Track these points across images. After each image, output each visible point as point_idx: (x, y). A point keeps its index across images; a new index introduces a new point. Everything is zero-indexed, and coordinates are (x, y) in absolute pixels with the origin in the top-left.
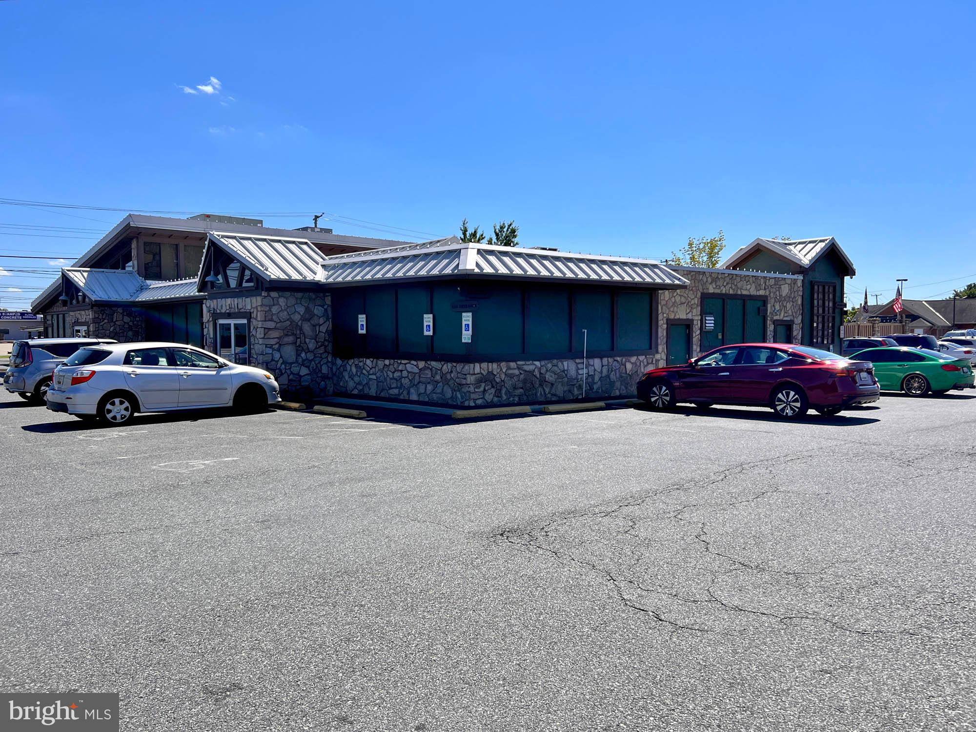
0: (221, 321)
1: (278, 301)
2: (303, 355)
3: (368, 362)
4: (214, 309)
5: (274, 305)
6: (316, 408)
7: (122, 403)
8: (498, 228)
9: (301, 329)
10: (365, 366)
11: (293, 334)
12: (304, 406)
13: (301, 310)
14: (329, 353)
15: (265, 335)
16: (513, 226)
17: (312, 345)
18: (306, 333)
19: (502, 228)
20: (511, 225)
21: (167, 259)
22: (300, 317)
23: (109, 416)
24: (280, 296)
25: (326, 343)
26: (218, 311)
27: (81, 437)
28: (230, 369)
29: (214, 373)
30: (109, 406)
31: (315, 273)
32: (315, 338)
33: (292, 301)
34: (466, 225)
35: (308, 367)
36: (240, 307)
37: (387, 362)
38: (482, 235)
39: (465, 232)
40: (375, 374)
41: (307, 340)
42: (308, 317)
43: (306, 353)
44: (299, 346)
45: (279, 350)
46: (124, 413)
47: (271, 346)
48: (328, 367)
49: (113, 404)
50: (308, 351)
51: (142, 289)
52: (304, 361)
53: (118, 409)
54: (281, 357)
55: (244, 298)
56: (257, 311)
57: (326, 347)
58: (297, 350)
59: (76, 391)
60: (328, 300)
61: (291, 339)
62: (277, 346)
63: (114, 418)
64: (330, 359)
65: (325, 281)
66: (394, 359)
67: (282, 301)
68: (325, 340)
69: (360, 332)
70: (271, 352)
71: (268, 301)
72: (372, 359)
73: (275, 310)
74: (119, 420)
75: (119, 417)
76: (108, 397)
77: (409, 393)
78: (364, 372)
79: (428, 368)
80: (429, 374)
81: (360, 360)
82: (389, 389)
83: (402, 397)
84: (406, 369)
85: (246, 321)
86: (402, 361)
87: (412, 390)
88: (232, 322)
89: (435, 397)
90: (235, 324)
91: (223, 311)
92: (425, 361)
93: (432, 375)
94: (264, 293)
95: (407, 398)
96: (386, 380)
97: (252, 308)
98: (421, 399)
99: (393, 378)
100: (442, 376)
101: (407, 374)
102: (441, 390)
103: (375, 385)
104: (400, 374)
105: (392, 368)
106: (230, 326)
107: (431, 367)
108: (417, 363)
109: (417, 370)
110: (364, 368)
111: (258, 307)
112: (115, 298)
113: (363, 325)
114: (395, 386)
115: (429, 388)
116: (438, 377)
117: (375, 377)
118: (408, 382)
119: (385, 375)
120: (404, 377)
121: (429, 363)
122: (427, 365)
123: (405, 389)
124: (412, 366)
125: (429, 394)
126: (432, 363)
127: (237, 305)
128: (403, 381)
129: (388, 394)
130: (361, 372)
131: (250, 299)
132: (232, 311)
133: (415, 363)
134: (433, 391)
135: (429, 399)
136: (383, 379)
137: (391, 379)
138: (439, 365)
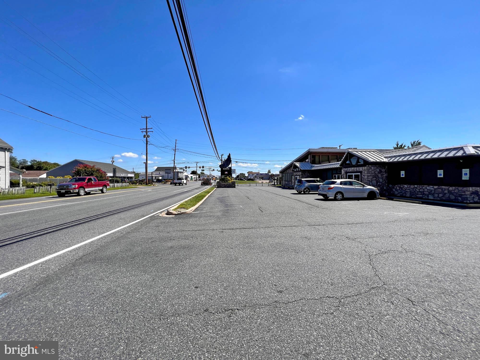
0: (348, 174)
1: (371, 168)
2: (378, 183)
3: (405, 186)
4: (346, 171)
5: (370, 169)
6: (394, 199)
7: (340, 195)
8: (412, 142)
9: (378, 176)
10: (404, 187)
11: (375, 177)
12: (387, 199)
13: (378, 170)
14: (386, 183)
15: (367, 177)
16: (419, 141)
17: (381, 180)
18: (379, 177)
19: (414, 142)
20: (418, 141)
21: (317, 159)
22: (377, 172)
23: (337, 198)
24: (372, 167)
25: (385, 180)
26: (348, 171)
27: (336, 203)
28: (366, 187)
29: (362, 188)
30: (337, 196)
31: (383, 159)
32: (382, 178)
33: (375, 168)
34: (398, 143)
35: (380, 187)
36: (357, 170)
37: (416, 186)
38: (405, 145)
39: (397, 145)
40: (409, 190)
41: (380, 179)
42: (380, 172)
43: (379, 183)
44: (377, 181)
45: (371, 182)
46: (340, 197)
47: (369, 181)
48: (386, 187)
49: (338, 195)
50: (380, 182)
51: (312, 167)
52: (378, 185)
53: (339, 196)
54: (372, 184)
55: (359, 167)
56: (365, 171)
57: (385, 181)
58: (377, 182)
59: (329, 191)
60: (386, 167)
61: (375, 179)
62: (371, 181)
63: (338, 198)
64: (387, 185)
65: (388, 161)
66: (420, 185)
67: (372, 168)
68: (385, 179)
69: (401, 176)
70: (369, 182)
71: (368, 168)
72: (407, 185)
73: (370, 170)
74: (339, 199)
75: (339, 198)
76: (337, 193)
77: (428, 196)
78: (403, 189)
79: (440, 188)
80: (440, 190)
81: (401, 185)
82: (417, 195)
83: (424, 198)
84: (426, 188)
85: (360, 174)
86: (425, 186)
87: (430, 196)
88: (353, 174)
89: (444, 198)
90: (354, 175)
91: (350, 171)
92: (438, 186)
93: (442, 191)
94: (367, 166)
95: (427, 198)
96: (415, 192)
97: (362, 170)
98: (435, 199)
99: (419, 191)
100: (450, 192)
101: (427, 190)
102: (448, 196)
103: (409, 193)
104: (423, 190)
105: (417, 187)
106: (352, 175)
107: (441, 188)
108: (433, 187)
109: (433, 189)
110: (403, 188)
111: (365, 170)
112: (306, 169)
113: (403, 174)
114: (420, 194)
115: (441, 195)
116: (446, 192)
117: (409, 191)
118: (427, 193)
119: (415, 190)
120: (425, 191)
121: (441, 187)
122: (439, 187)
123: (426, 195)
124: (431, 188)
125: (441, 197)
126: (443, 187)
127: (356, 169)
128: (425, 192)
129: (416, 196)
130: (402, 189)
131: (362, 168)
132: (354, 171)
133: (432, 187)
134: (442, 197)
135: (441, 199)
136: (413, 191)
137: (418, 191)
138: (447, 187)
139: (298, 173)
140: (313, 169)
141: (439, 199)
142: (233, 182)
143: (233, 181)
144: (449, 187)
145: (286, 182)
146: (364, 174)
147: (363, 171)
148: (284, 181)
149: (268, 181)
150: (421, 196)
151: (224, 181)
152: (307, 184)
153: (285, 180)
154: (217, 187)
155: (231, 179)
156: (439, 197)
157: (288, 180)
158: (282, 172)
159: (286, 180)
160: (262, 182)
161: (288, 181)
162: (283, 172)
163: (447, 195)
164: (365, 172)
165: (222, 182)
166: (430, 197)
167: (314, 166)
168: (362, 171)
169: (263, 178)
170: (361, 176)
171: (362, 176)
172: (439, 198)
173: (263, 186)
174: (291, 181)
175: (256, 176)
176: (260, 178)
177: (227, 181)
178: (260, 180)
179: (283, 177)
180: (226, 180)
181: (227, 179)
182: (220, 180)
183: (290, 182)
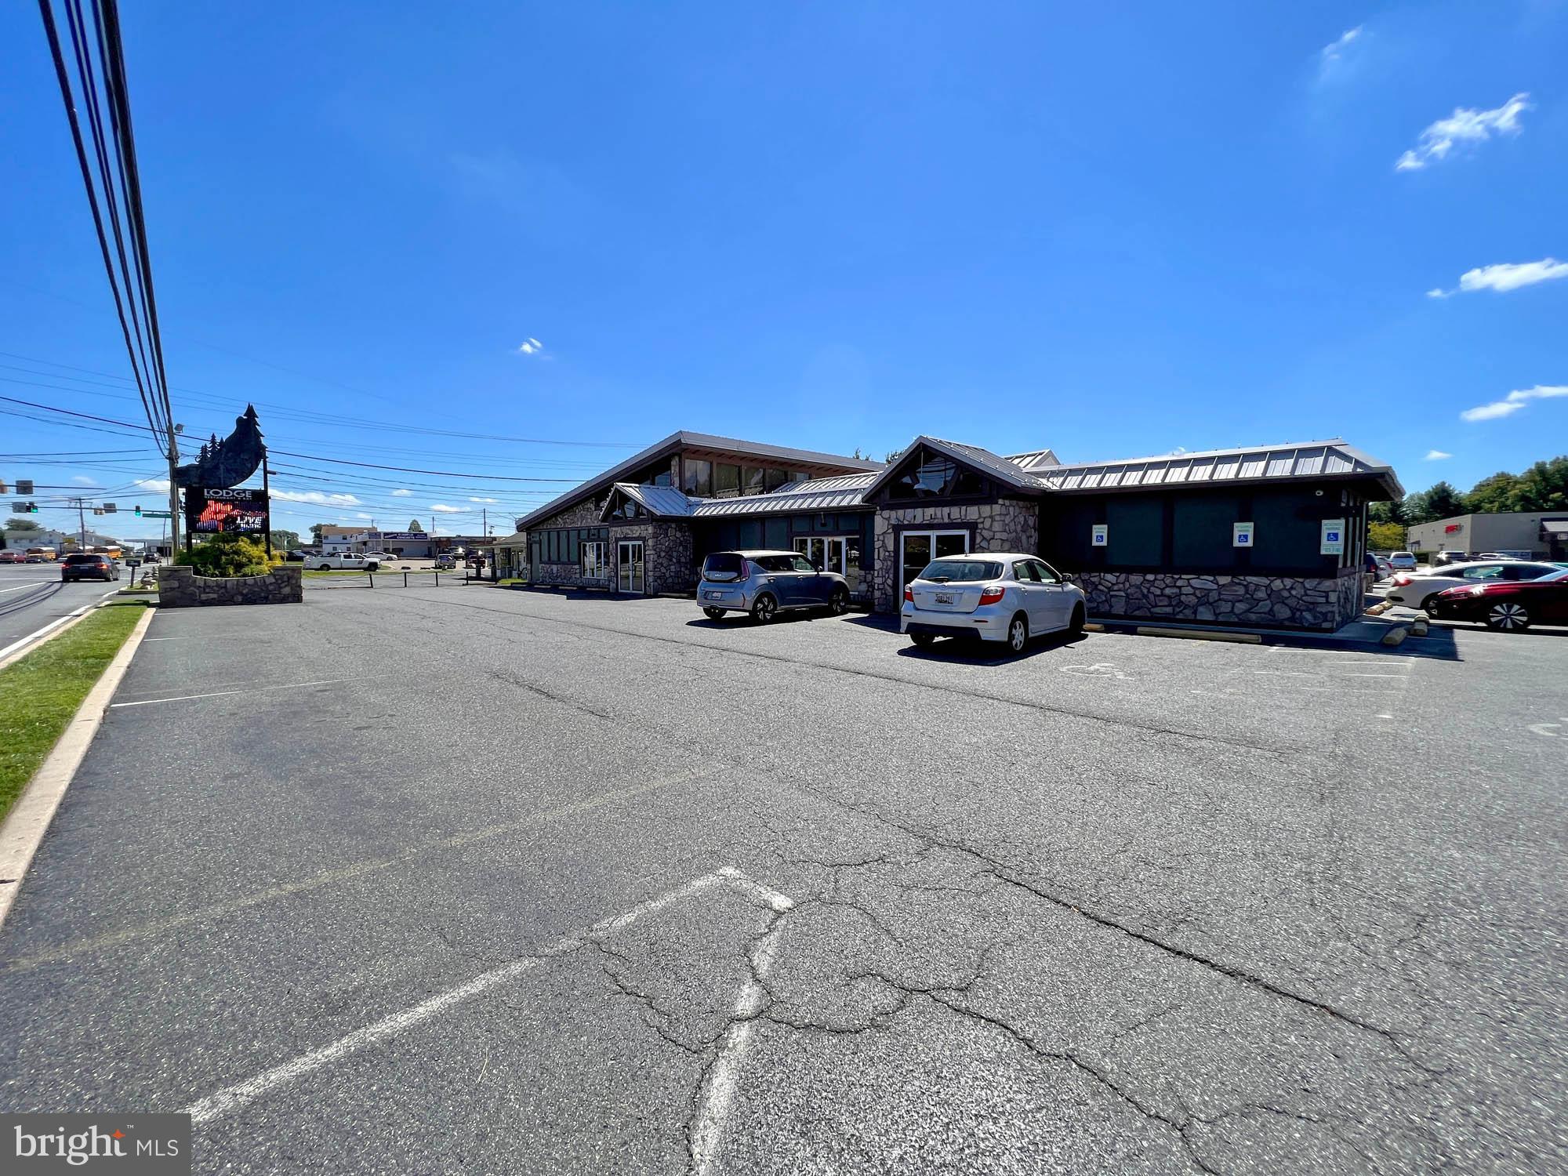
0: (909, 533)
3: (1109, 577)
4: (899, 521)
5: (1007, 514)
6: (1139, 629)
7: (1020, 626)
9: (1021, 542)
13: (1022, 520)
18: (1023, 545)
22: (1021, 528)
26: (906, 522)
30: (1013, 631)
36: (952, 517)
37: (1150, 577)
40: (1124, 590)
42: (1025, 527)
49: (1015, 628)
51: (689, 505)
53: (1018, 634)
55: (964, 508)
60: (1037, 510)
65: (1057, 488)
66: (1165, 574)
69: (1095, 543)
72: (1117, 574)
73: (1007, 519)
77: (1195, 613)
78: (1100, 587)
79: (1239, 584)
80: (1241, 591)
81: (1093, 574)
82: (1153, 607)
83: (1180, 616)
84: (1189, 585)
85: (966, 533)
86: (1183, 577)
87: (1201, 609)
88: (933, 534)
89: (1253, 617)
90: (937, 536)
91: (918, 521)
92: (1233, 577)
93: (1247, 592)
94: (1000, 501)
95: (1192, 617)
96: (1145, 596)
97: (980, 517)
98: (1221, 619)
99: (1162, 595)
100: (1271, 593)
101: (1191, 591)
102: (1267, 609)
103: (1123, 603)
104: (1177, 590)
105: (1159, 584)
106: (928, 538)
107: (1245, 583)
108: (1215, 579)
109: (1215, 587)
110: (1100, 584)
111: (991, 517)
112: (674, 513)
113: (1102, 537)
114: (1166, 603)
115: (1240, 607)
116: (1261, 594)
117: (1123, 594)
118: (1193, 600)
119: (1145, 591)
120: (1186, 595)
121: (1242, 578)
122: (1237, 581)
123: (1187, 606)
124: (1204, 582)
125: (1241, 614)
126: (1249, 579)
127: (949, 514)
128: (1183, 598)
129: (1151, 612)
130: (1096, 588)
131: (976, 508)
132: (936, 521)
133: (1211, 578)
134: (1248, 611)
135: (1240, 619)
136: (1140, 596)
137: (1158, 596)
138: (1264, 581)
139: (636, 528)
140: (700, 512)
141: (1236, 620)
142: (281, 573)
143: (278, 563)
144: (1272, 578)
145: (555, 567)
146: (986, 533)
147: (983, 523)
148: (541, 562)
149: (431, 563)
150: (1169, 610)
151: (217, 565)
152: (764, 578)
153: (545, 558)
154: (155, 599)
155: (268, 552)
156: (1235, 614)
157: (564, 558)
158: (528, 526)
159: (554, 557)
160: (403, 568)
161: (563, 563)
162: (533, 526)
163: (1265, 607)
164: (995, 524)
165: (197, 572)
166: (1201, 612)
167: (698, 505)
168: (977, 523)
169: (402, 550)
170: (975, 541)
171: (978, 540)
172: (1237, 615)
173: (442, 586)
174: (579, 563)
175: (365, 543)
176: (386, 550)
177: (239, 567)
178: (390, 559)
179: (536, 547)
180: (231, 562)
181: (237, 552)
182: (182, 560)
183: (577, 567)
